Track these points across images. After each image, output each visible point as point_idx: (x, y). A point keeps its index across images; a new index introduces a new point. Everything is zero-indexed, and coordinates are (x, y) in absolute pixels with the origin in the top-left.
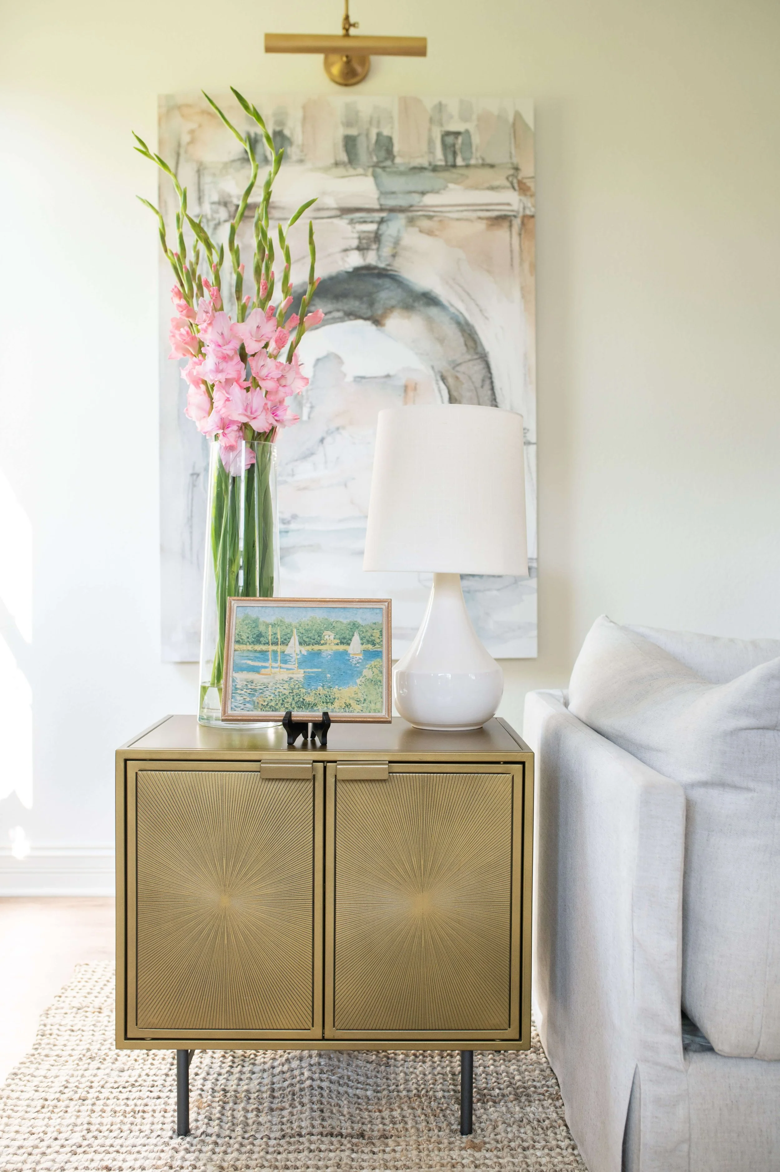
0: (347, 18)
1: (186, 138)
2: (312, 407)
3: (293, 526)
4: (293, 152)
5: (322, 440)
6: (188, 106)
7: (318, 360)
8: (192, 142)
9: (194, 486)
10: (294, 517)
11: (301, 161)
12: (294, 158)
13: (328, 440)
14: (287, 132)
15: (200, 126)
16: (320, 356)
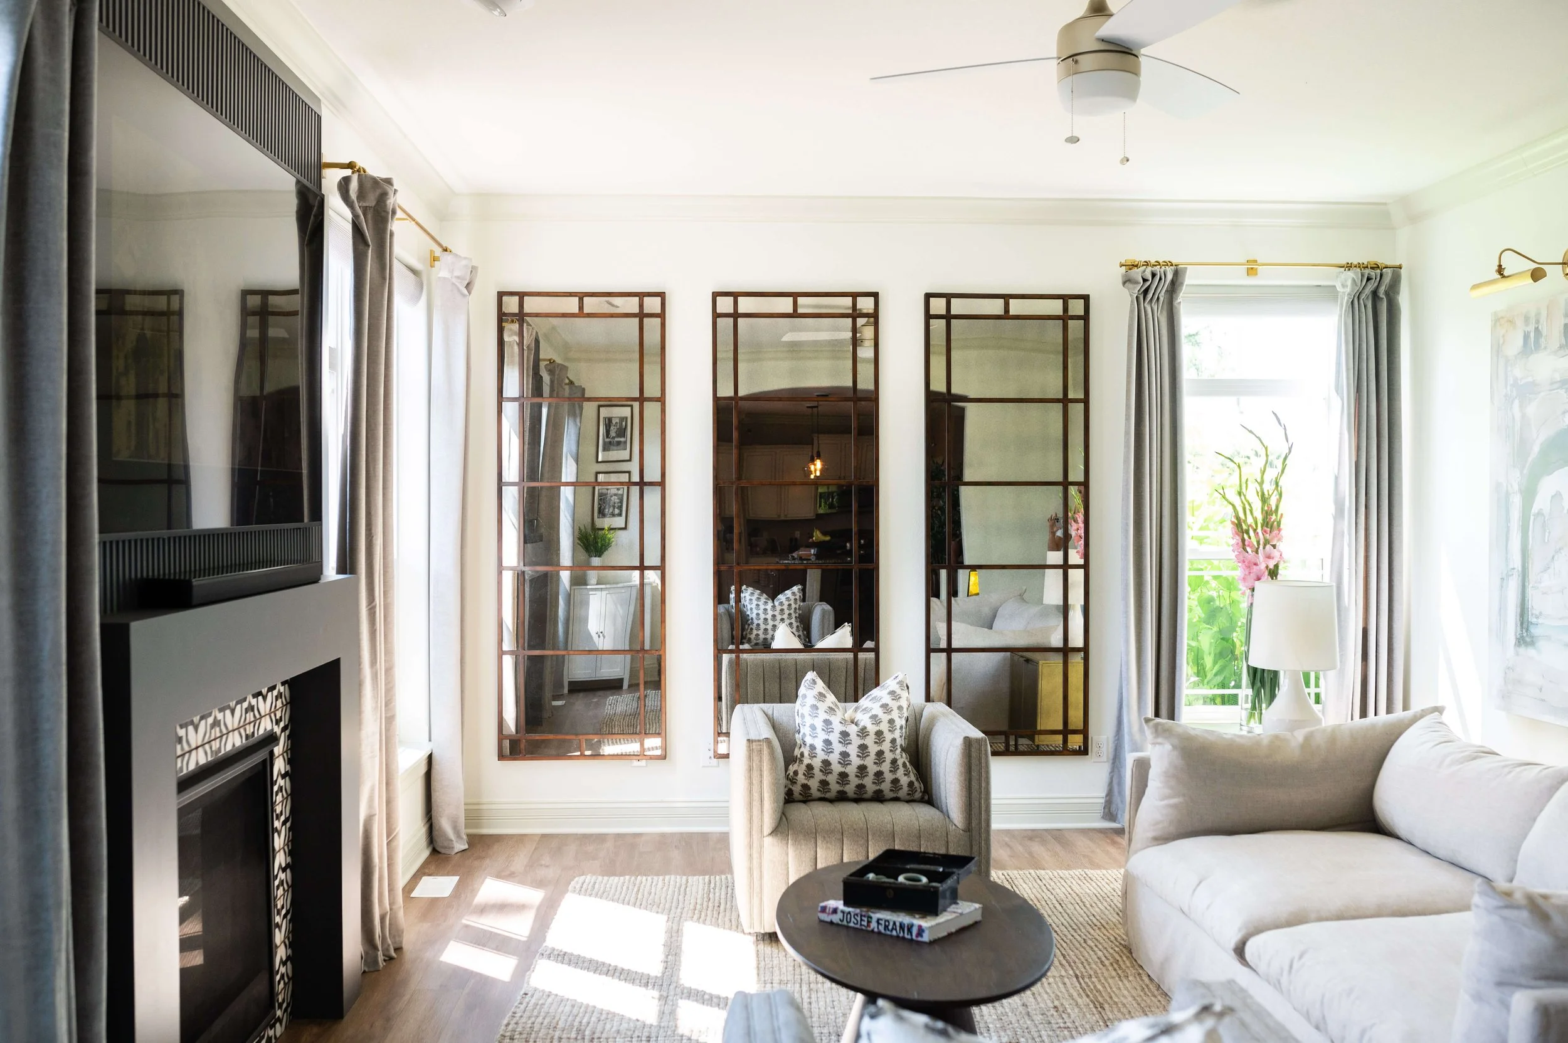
0: (1500, 266)
1: (1501, 342)
2: (1549, 532)
3: (1540, 621)
4: (1542, 340)
5: (1553, 558)
6: (1502, 318)
7: (1552, 497)
8: (1503, 343)
9: (1502, 587)
10: (1541, 613)
11: (1545, 348)
12: (1543, 347)
13: (1556, 558)
14: (1540, 328)
15: (1507, 331)
16: (1553, 494)
